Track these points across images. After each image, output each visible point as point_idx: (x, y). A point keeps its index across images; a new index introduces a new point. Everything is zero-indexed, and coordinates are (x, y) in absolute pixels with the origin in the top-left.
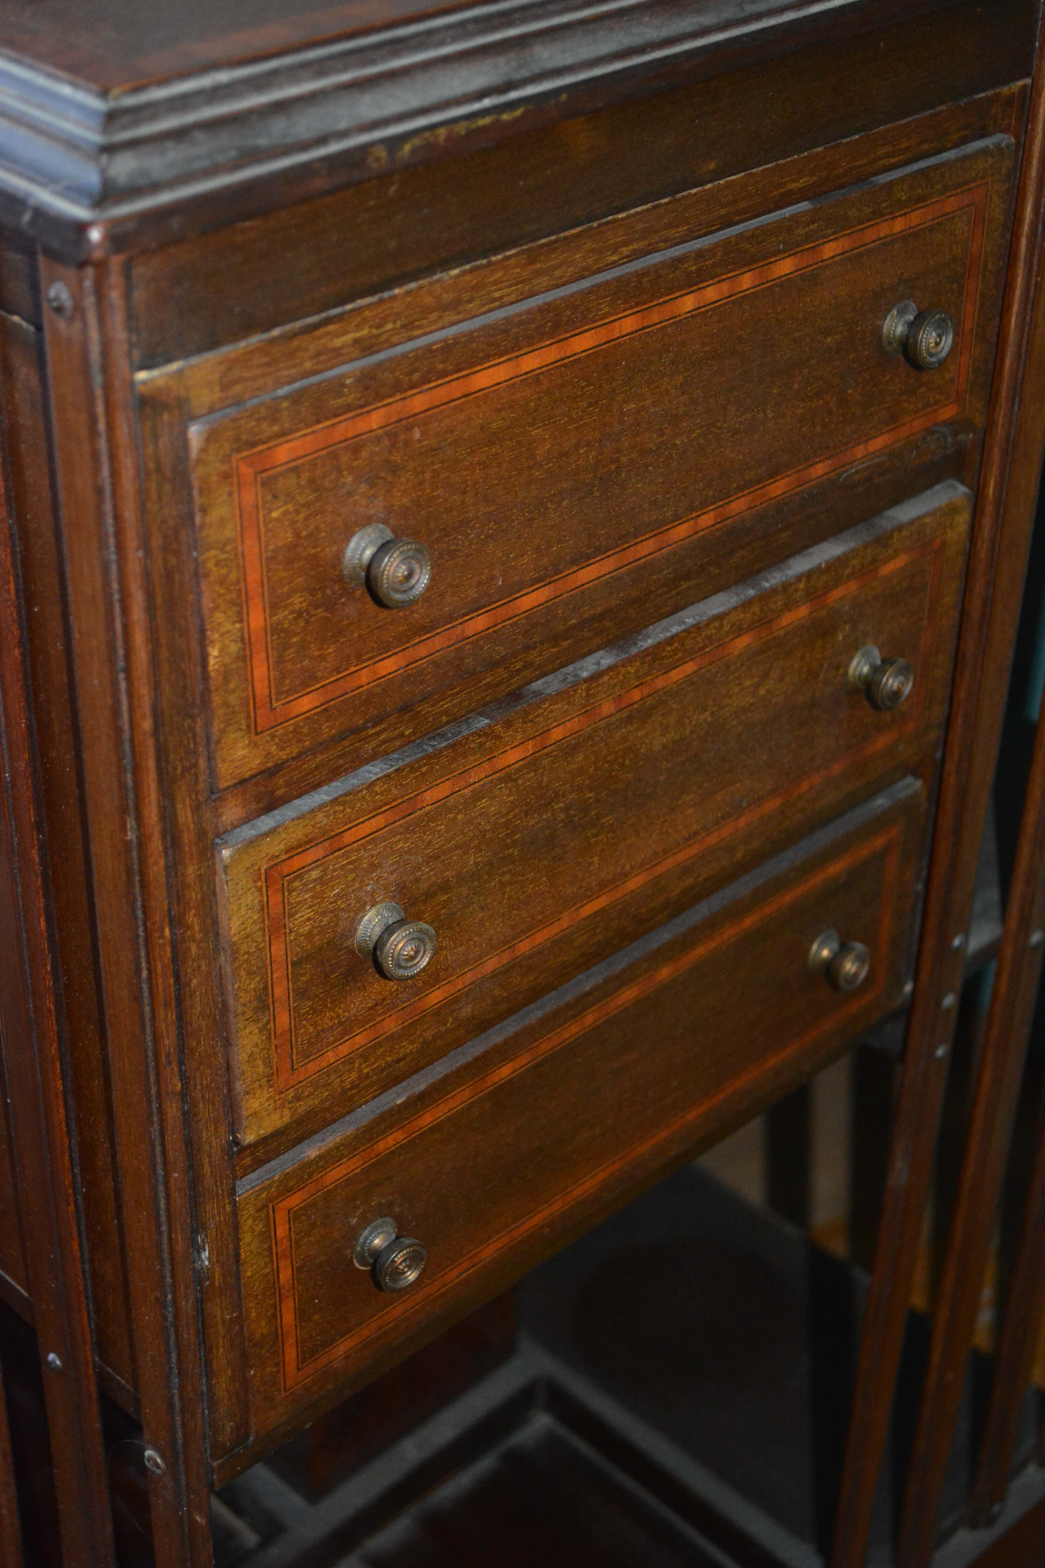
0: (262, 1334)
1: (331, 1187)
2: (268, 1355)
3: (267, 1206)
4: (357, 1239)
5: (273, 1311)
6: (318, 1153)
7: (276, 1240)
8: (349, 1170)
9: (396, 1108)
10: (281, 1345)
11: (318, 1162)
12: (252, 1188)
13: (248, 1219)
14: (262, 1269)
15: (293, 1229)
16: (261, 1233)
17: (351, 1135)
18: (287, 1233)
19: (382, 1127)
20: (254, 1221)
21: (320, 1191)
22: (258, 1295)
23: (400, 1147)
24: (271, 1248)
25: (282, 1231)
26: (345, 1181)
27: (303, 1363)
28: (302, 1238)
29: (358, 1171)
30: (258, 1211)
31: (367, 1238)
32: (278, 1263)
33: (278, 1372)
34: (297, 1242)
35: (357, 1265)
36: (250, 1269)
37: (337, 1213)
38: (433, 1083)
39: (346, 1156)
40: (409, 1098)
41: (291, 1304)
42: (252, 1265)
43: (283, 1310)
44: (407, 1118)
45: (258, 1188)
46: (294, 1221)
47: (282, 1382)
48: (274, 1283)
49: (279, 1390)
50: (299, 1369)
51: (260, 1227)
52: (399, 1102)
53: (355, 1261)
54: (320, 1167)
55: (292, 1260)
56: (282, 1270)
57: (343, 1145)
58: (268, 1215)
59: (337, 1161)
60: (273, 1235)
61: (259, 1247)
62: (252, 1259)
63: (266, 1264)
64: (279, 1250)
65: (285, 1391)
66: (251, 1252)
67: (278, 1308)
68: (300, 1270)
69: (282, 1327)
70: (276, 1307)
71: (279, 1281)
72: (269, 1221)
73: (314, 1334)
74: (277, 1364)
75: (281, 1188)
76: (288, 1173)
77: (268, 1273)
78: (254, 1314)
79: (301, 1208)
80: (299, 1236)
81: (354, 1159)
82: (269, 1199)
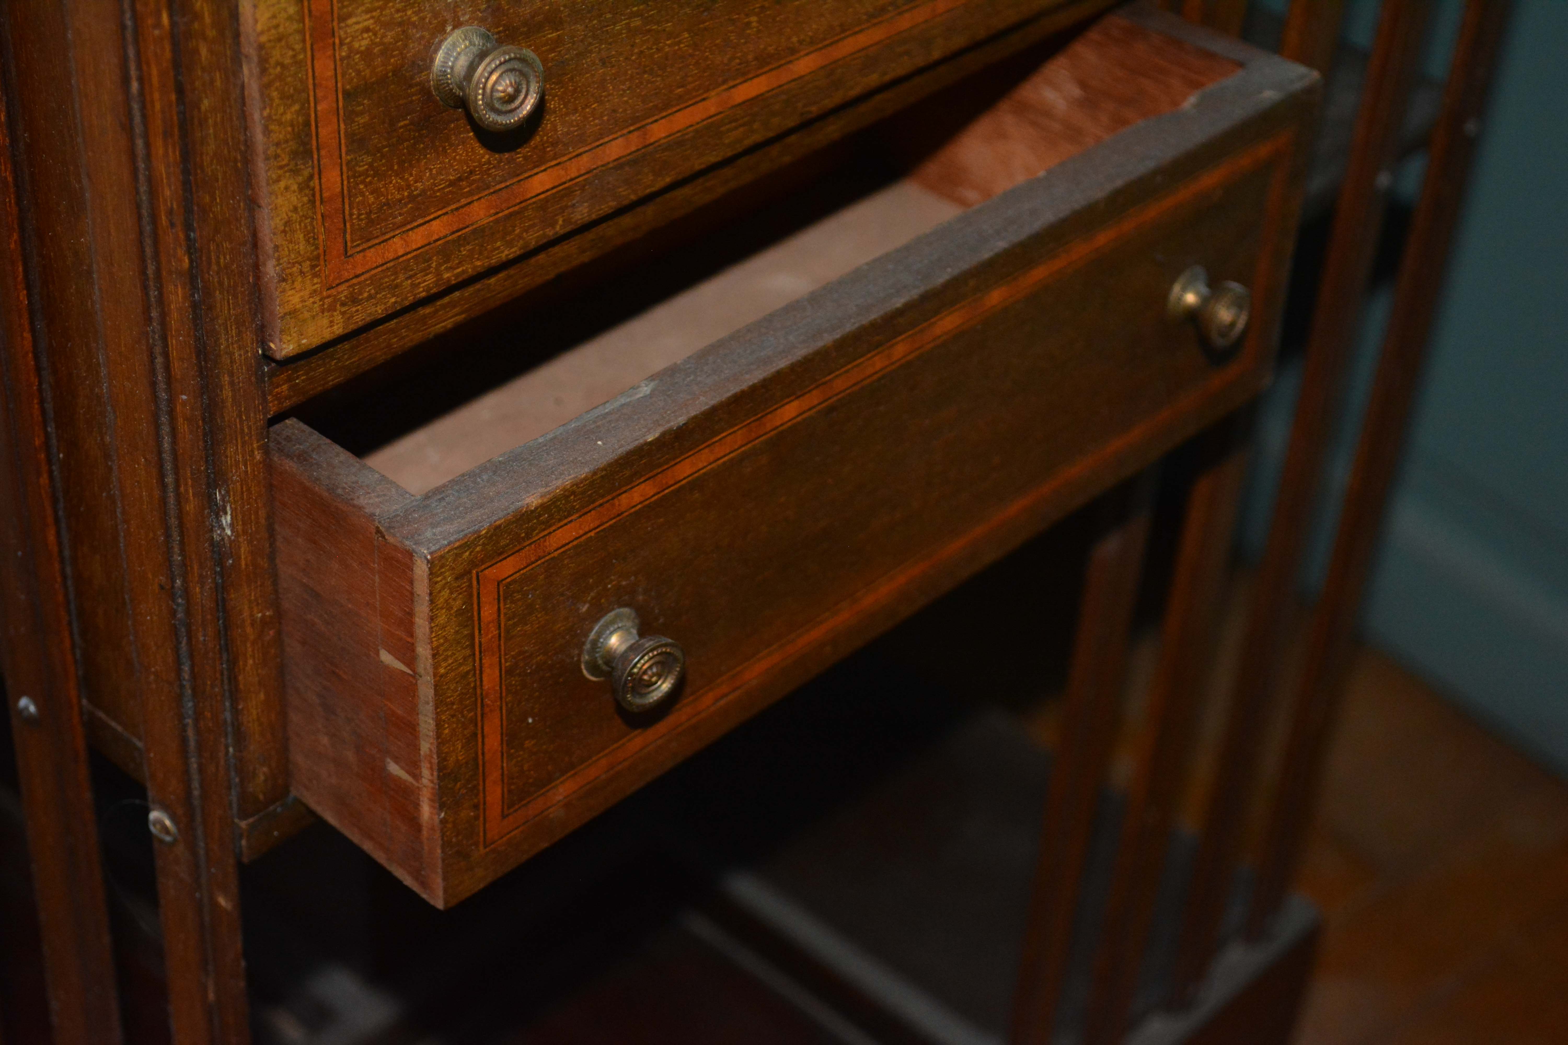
0: (458, 760)
1: (556, 554)
2: (464, 791)
3: (470, 572)
4: (586, 635)
5: (472, 727)
6: (540, 501)
7: (479, 624)
8: (581, 532)
9: (646, 448)
10: (481, 779)
11: (540, 516)
12: (449, 544)
13: (443, 588)
14: (460, 665)
15: (503, 611)
16: (460, 613)
17: (586, 479)
18: (495, 616)
19: (627, 473)
20: (451, 593)
21: (540, 558)
22: (453, 704)
23: (648, 506)
24: (472, 636)
25: (488, 612)
26: (575, 547)
27: (509, 808)
28: (515, 625)
29: (592, 534)
30: (457, 579)
31: (599, 634)
32: (481, 659)
33: (476, 818)
34: (507, 631)
35: (585, 672)
36: (444, 664)
37: (562, 594)
38: (695, 417)
39: (578, 510)
40: (663, 434)
41: (497, 721)
42: (445, 660)
43: (486, 729)
44: (660, 465)
45: (457, 544)
46: (505, 599)
47: (481, 834)
48: (475, 688)
49: (476, 844)
50: (504, 816)
51: (457, 604)
52: (650, 438)
53: (583, 667)
54: (543, 523)
55: (500, 658)
56: (487, 671)
57: (573, 493)
58: (470, 586)
59: (566, 518)
60: (476, 618)
61: (457, 632)
62: (446, 650)
63: (465, 658)
64: (483, 640)
65: (485, 847)
66: (446, 640)
67: (479, 724)
68: (510, 672)
69: (483, 754)
70: (476, 725)
71: (481, 685)
72: (471, 595)
73: (526, 767)
74: (476, 807)
75: (489, 548)
76: (500, 526)
77: (468, 673)
78: (447, 731)
79: (514, 581)
80: (511, 622)
81: (588, 517)
82: (473, 563)
